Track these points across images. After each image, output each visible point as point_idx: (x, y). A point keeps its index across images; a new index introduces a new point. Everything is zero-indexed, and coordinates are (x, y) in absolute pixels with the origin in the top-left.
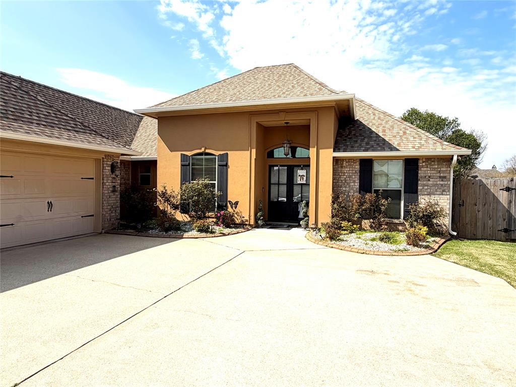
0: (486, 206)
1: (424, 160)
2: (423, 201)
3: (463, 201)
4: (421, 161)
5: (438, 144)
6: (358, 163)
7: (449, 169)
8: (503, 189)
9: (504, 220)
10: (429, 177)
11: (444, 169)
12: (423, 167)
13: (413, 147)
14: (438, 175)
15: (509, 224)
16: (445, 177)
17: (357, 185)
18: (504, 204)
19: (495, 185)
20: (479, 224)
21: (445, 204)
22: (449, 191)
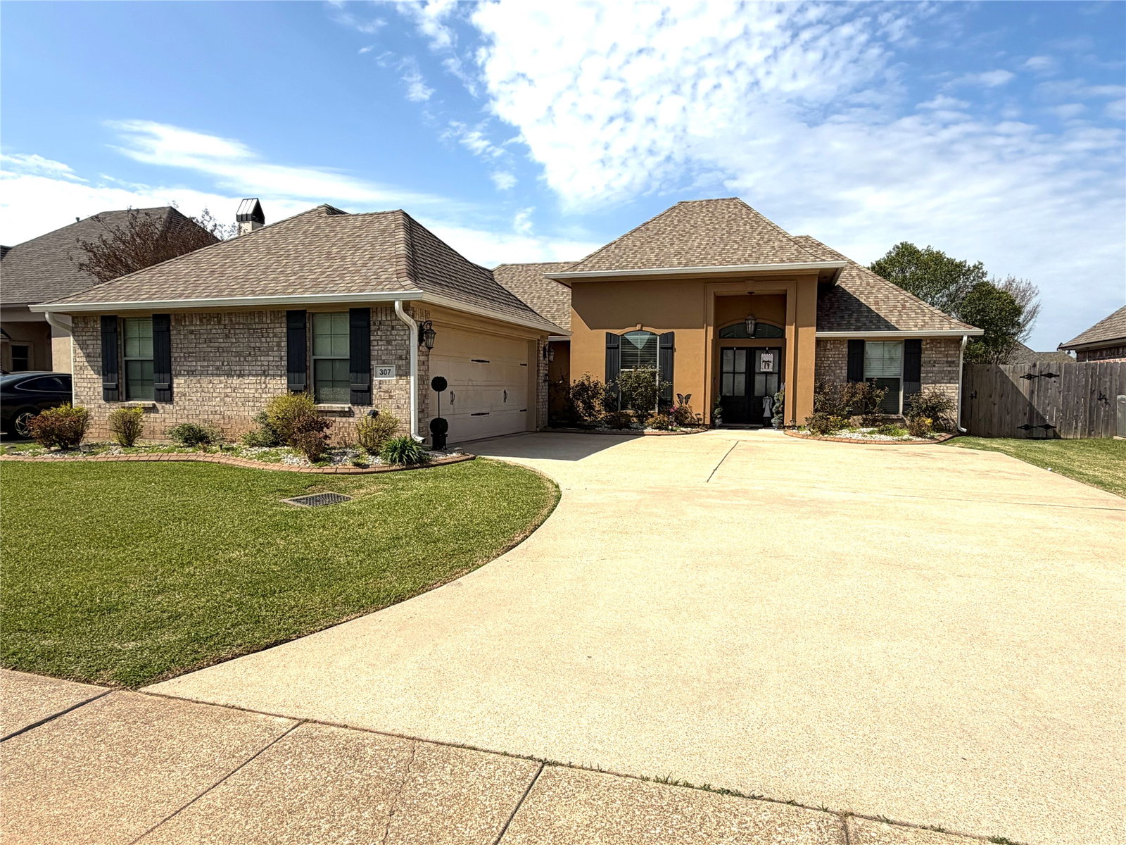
0: (1004, 398)
1: (928, 341)
2: (927, 391)
3: (976, 392)
4: (924, 343)
5: (946, 322)
6: (846, 345)
7: (958, 352)
8: (1024, 377)
9: (1025, 414)
10: (935, 362)
11: (953, 352)
12: (926, 349)
13: (916, 326)
14: (945, 359)
15: (1031, 419)
16: (953, 362)
17: (845, 372)
18: (1024, 395)
19: (1014, 372)
20: (995, 420)
21: (954, 394)
22: (958, 379)
